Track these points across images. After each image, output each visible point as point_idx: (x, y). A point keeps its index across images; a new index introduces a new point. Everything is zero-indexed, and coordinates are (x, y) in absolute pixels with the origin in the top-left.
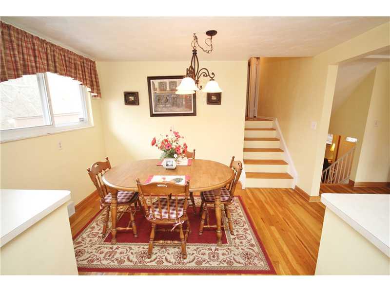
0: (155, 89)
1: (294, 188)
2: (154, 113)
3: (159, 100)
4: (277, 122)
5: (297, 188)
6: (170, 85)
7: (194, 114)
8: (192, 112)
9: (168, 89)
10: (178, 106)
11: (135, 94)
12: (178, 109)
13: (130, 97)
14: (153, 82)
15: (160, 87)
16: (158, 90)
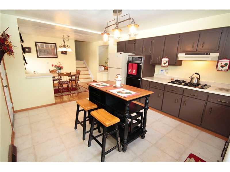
0: (39, 47)
1: (93, 81)
2: (39, 56)
3: (41, 51)
4: (85, 61)
5: (93, 80)
6: (45, 46)
7: (57, 58)
8: (56, 57)
9: (45, 47)
10: (50, 54)
11: (29, 48)
12: (50, 55)
13: (27, 49)
14: (38, 44)
15: (41, 47)
16: (40, 47)
